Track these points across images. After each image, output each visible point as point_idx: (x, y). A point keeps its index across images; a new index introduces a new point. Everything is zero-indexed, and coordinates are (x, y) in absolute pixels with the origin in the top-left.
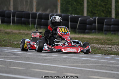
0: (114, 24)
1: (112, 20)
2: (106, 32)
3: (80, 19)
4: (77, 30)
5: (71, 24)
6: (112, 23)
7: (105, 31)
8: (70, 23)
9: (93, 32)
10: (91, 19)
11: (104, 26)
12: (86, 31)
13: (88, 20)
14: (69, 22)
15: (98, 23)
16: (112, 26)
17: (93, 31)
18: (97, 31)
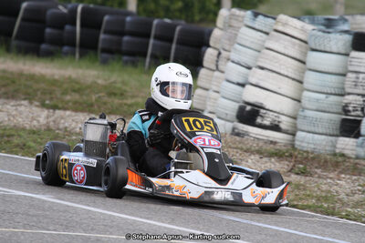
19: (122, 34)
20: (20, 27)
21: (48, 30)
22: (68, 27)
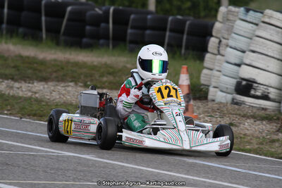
0: (152, 28)
1: (149, 17)
2: (132, 45)
3: (69, 9)
4: (62, 38)
5: (46, 21)
6: (149, 23)
7: (132, 42)
8: (43, 18)
9: (102, 45)
10: (97, 9)
11: (129, 31)
12: (85, 40)
13: (89, 13)
14: (41, 16)
15: (114, 23)
16: (148, 32)
17: (102, 41)
18: (111, 42)
19: (145, 28)
20: (66, 26)
21: (88, 28)
22: (103, 25)
